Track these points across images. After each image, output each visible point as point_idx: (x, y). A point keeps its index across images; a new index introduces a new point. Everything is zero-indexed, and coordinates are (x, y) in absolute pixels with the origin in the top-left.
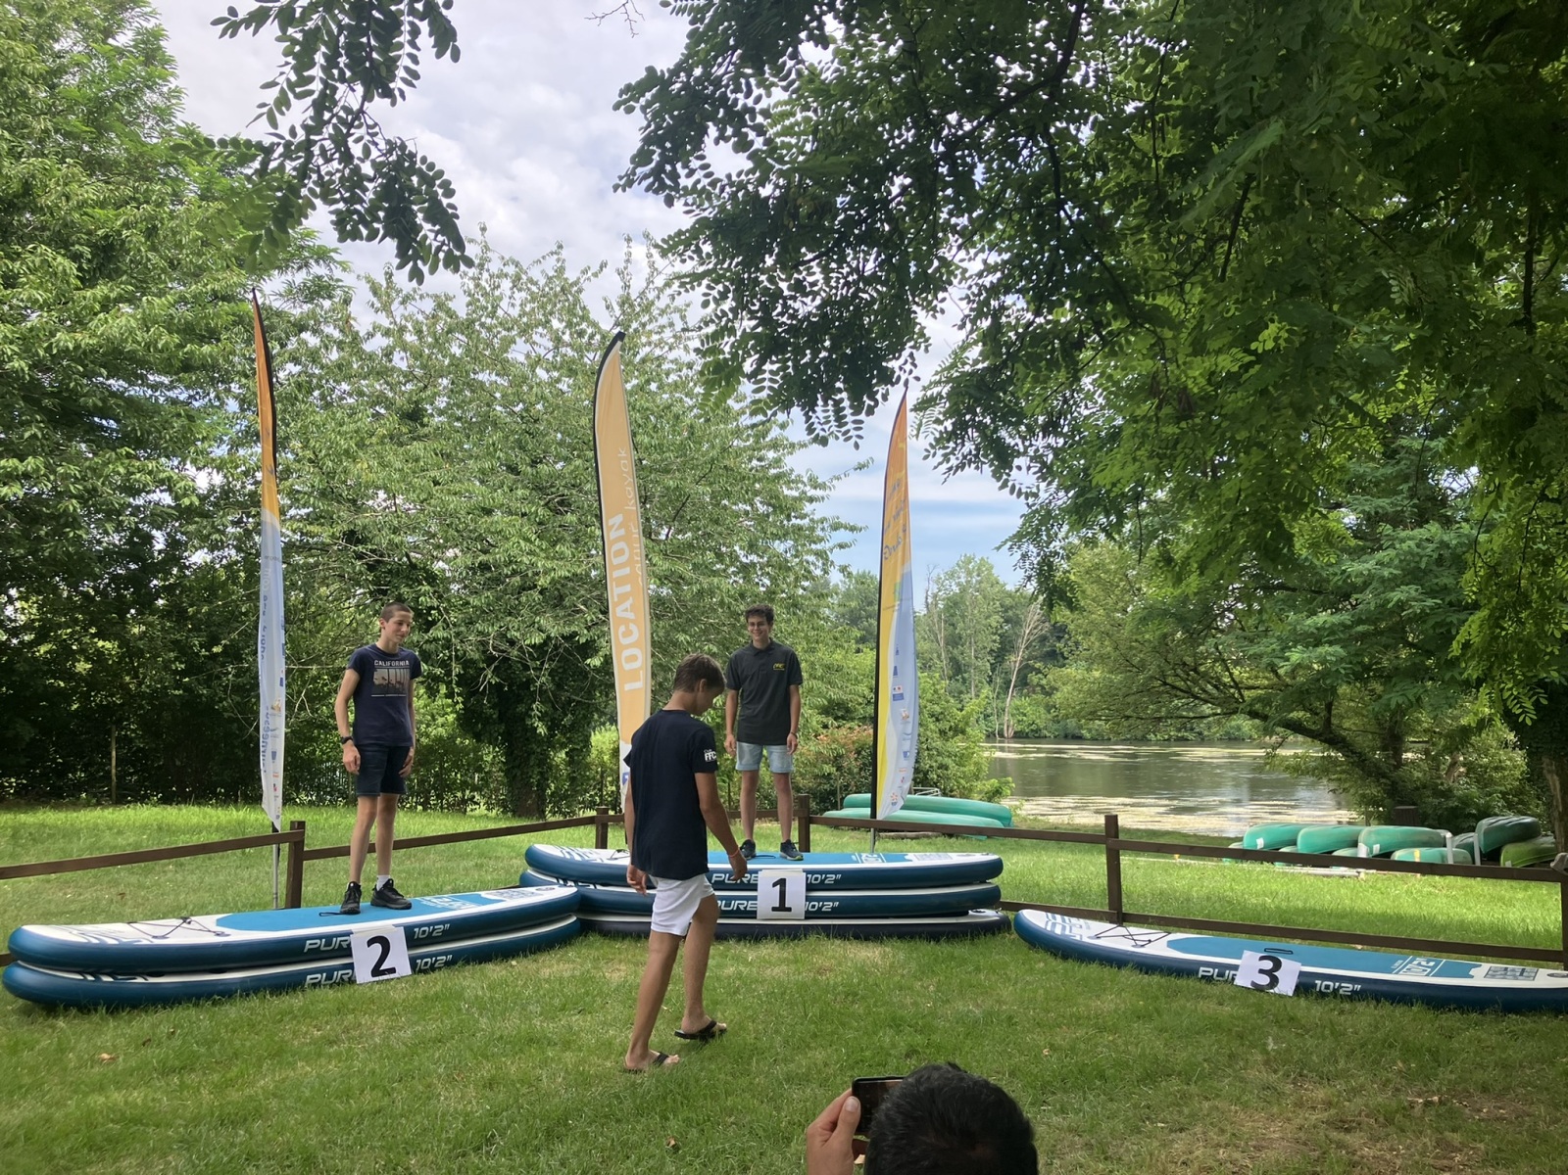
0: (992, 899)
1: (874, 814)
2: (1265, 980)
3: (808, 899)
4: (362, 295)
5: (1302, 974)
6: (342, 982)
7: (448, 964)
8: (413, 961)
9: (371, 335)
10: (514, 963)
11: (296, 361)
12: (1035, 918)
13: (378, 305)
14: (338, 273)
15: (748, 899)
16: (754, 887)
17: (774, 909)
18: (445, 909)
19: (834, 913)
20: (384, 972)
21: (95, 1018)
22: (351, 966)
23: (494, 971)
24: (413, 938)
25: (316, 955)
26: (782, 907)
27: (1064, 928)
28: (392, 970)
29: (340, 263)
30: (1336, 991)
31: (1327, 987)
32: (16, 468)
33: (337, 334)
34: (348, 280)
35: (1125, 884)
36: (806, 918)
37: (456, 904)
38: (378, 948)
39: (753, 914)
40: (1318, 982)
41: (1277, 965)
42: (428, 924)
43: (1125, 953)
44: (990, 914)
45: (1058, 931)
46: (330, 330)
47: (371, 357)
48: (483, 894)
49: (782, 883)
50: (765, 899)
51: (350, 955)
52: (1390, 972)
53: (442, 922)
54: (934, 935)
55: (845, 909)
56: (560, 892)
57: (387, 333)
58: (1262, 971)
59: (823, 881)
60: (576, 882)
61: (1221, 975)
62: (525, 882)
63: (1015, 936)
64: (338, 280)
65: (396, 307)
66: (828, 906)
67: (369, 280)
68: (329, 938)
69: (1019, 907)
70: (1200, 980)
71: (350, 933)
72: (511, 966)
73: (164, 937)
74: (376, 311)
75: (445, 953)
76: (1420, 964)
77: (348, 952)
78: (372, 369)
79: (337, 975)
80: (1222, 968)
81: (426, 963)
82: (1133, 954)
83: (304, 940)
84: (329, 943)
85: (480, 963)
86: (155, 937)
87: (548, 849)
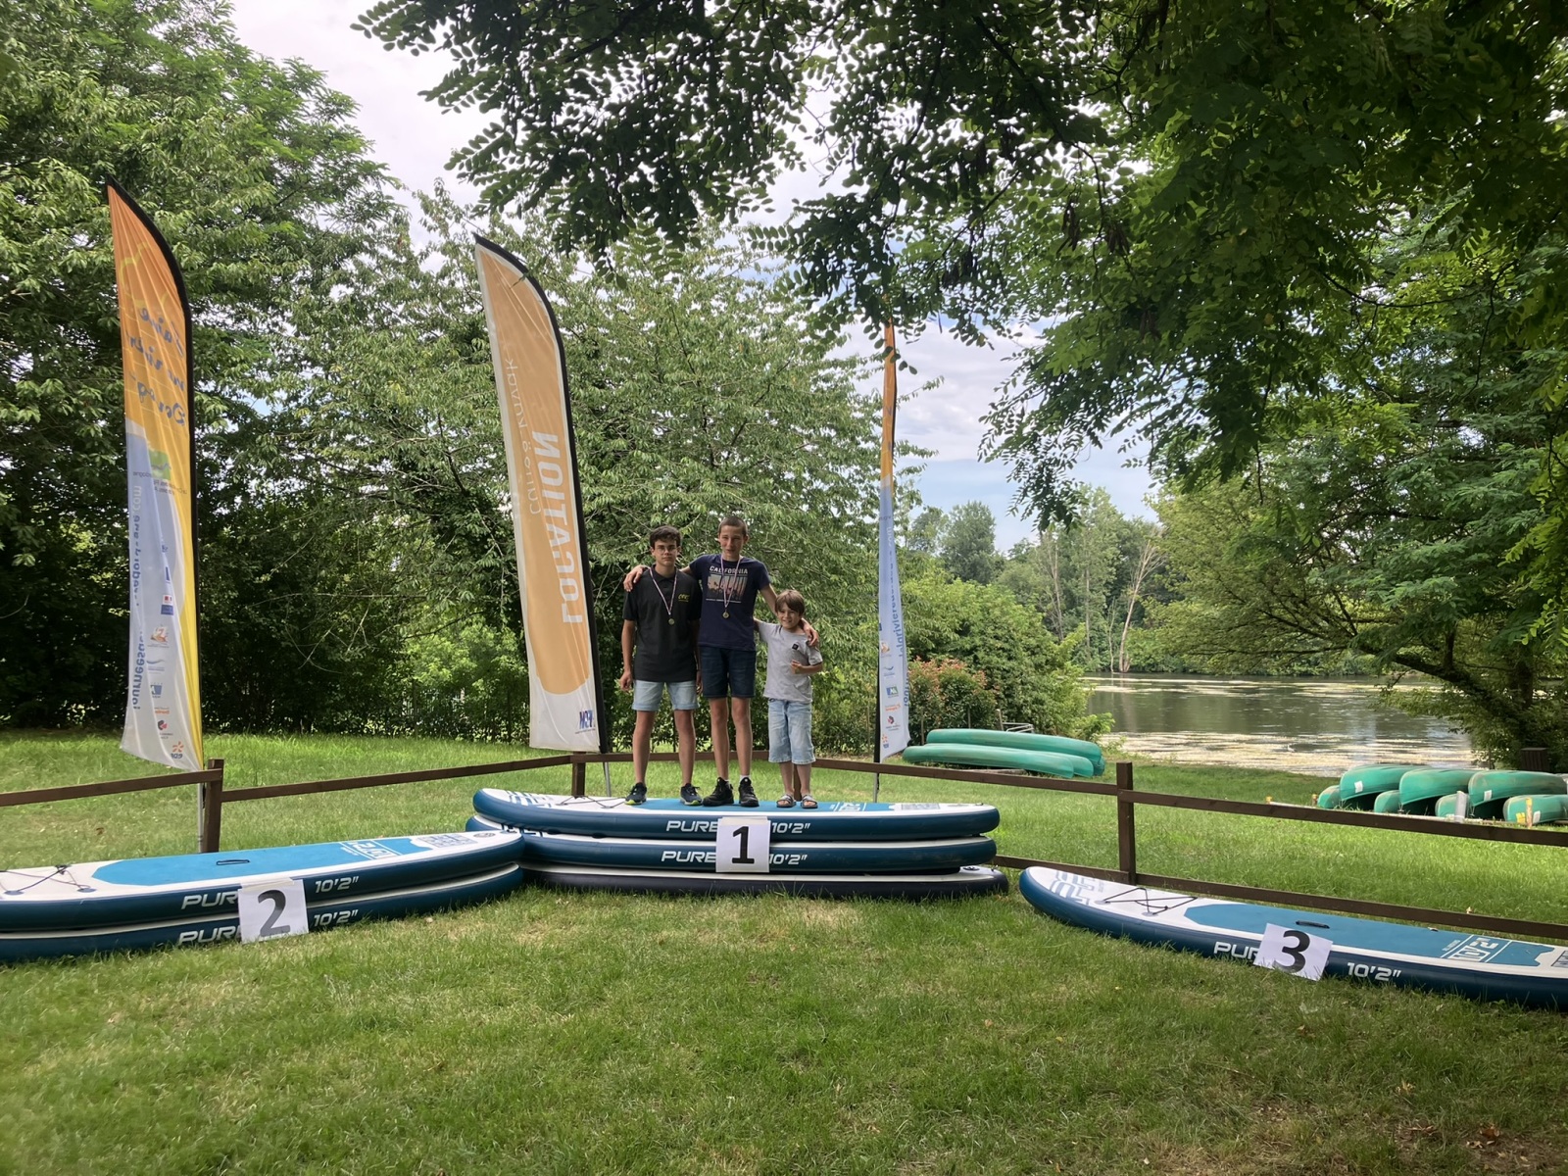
0: (986, 854)
1: (877, 759)
2: (1289, 960)
3: (772, 851)
4: (415, 214)
5: (1332, 954)
6: (223, 940)
7: (352, 920)
8: (311, 914)
9: (425, 255)
10: (430, 919)
13: (431, 222)
14: (387, 189)
15: (706, 850)
16: (712, 837)
17: (735, 861)
18: (361, 858)
19: (802, 868)
20: (275, 931)
22: (236, 922)
23: (400, 930)
24: (314, 892)
25: (196, 910)
26: (744, 858)
27: (1072, 889)
28: (285, 929)
29: (389, 179)
30: (1372, 976)
31: (1362, 971)
33: (391, 256)
34: (399, 197)
35: (1141, 839)
36: (772, 873)
37: (379, 851)
38: (271, 903)
39: (710, 868)
40: (1351, 965)
41: (1304, 944)
42: (333, 877)
43: (1133, 921)
44: (985, 872)
45: (1063, 894)
46: (384, 250)
47: (426, 279)
48: (415, 840)
49: (743, 832)
50: (725, 849)
51: (237, 911)
52: (1437, 956)
53: (350, 874)
54: (914, 894)
55: (815, 864)
56: (500, 837)
57: (444, 251)
58: (1286, 950)
59: (789, 830)
60: (521, 829)
61: (1240, 951)
62: (471, 826)
63: (1020, 898)
64: (389, 197)
65: (454, 229)
66: (795, 859)
67: (424, 198)
68: (212, 893)
69: (1024, 864)
70: (1213, 956)
71: (236, 888)
72: (426, 924)
73: (18, 892)
74: (430, 229)
75: (350, 908)
76: (1478, 946)
77: (233, 907)
78: (426, 288)
79: (217, 932)
80: (1242, 943)
81: (326, 919)
82: (1142, 923)
83: (179, 896)
84: (211, 899)
85: (390, 920)
86: (8, 893)
87: (497, 794)
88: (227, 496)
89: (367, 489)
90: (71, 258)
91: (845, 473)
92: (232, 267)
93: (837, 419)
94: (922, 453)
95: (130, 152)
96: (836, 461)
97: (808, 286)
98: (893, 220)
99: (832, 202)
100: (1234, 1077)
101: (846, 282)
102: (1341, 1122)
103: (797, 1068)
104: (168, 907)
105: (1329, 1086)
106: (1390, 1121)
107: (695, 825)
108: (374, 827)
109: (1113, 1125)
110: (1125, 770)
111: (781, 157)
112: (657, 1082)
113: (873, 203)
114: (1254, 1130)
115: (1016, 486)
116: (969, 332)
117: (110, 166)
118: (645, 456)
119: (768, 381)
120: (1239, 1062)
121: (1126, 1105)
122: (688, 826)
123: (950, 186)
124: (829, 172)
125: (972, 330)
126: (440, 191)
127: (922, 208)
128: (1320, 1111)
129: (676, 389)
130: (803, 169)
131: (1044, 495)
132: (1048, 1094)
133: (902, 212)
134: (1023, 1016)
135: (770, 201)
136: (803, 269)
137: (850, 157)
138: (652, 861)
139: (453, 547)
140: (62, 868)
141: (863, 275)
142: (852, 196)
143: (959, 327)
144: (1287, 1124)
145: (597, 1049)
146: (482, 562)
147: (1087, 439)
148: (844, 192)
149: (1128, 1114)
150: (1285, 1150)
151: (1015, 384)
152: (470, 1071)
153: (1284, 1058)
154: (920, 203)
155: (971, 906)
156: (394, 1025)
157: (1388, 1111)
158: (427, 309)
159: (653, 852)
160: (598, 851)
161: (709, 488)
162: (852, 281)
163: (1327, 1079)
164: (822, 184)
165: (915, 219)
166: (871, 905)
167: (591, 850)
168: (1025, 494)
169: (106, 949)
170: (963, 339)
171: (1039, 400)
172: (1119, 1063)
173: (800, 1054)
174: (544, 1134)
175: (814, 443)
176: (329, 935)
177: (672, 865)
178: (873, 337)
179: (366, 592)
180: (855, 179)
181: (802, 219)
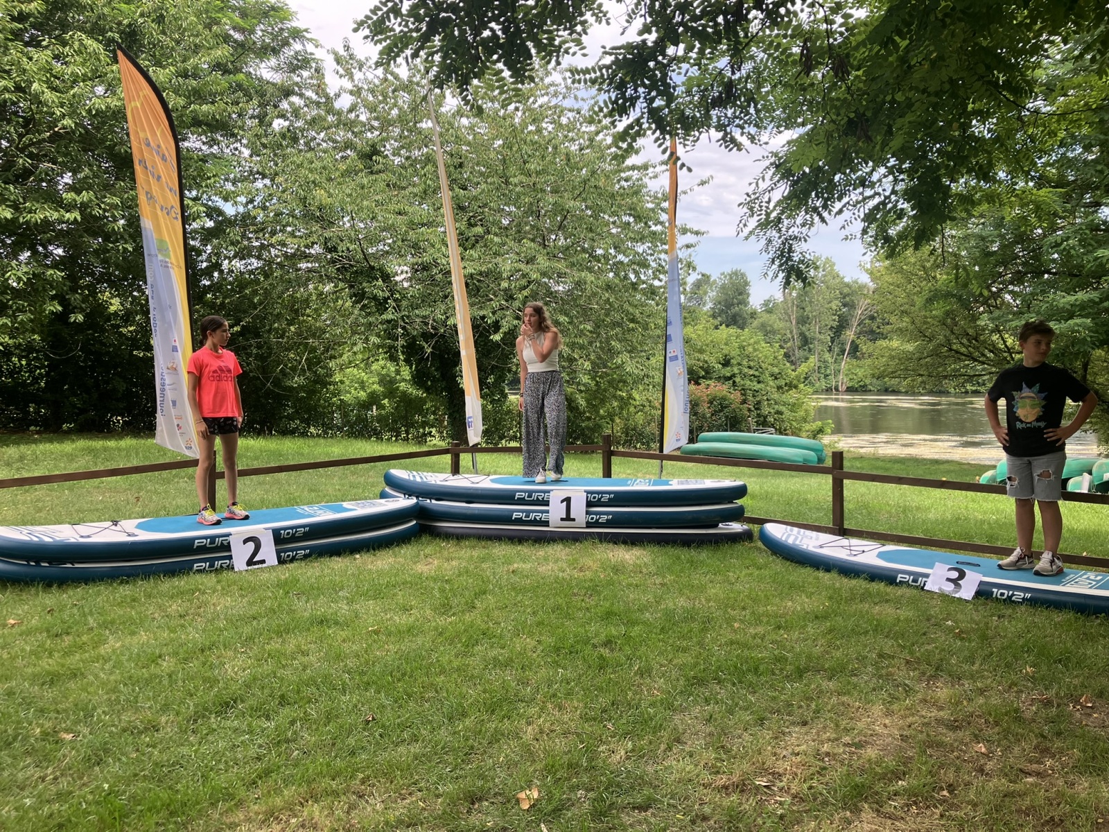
0: (738, 515)
1: (661, 449)
2: (949, 587)
3: (588, 513)
4: (329, 65)
5: (981, 583)
6: (222, 569)
7: (306, 557)
8: (278, 553)
9: (338, 95)
10: (358, 556)
11: (282, 116)
12: (775, 530)
13: (342, 71)
14: (310, 48)
15: (542, 512)
16: (546, 503)
17: (562, 519)
18: (309, 516)
19: (608, 524)
20: (256, 563)
21: (33, 591)
22: (230, 557)
23: (338, 563)
24: (279, 538)
25: (203, 549)
26: (568, 518)
27: (796, 538)
28: (263, 562)
29: (310, 40)
30: (1010, 598)
31: (1002, 594)
32: (75, 200)
33: (314, 97)
34: (319, 54)
35: (848, 506)
36: (587, 527)
37: (321, 512)
38: (251, 545)
39: (546, 523)
40: (995, 590)
41: (962, 575)
42: (292, 528)
43: (840, 560)
44: (736, 527)
45: (790, 541)
46: (310, 94)
47: (339, 113)
48: (345, 505)
49: (568, 500)
50: (555, 512)
51: (230, 550)
52: (1058, 584)
53: (304, 526)
54: (686, 542)
55: (616, 521)
56: (402, 502)
57: (351, 93)
58: (949, 580)
59: (599, 499)
60: (417, 497)
61: (915, 581)
62: (383, 495)
63: (760, 544)
64: (311, 54)
65: (358, 75)
66: (604, 518)
67: (336, 54)
68: (213, 538)
69: (762, 522)
70: (897, 584)
71: (228, 535)
72: (355, 559)
73: (89, 537)
74: (341, 76)
75: (304, 548)
76: (1088, 578)
77: (227, 548)
78: (339, 121)
79: (217, 564)
80: (917, 576)
81: (289, 556)
82: (846, 561)
83: (193, 539)
84: (213, 542)
85: (331, 556)
86: (82, 537)
87: (399, 473)
88: (208, 273)
89: (303, 265)
90: (94, 104)
91: (640, 248)
92: (205, 108)
93: (634, 209)
94: (697, 233)
95: (130, 25)
96: (633, 240)
97: (613, 110)
98: (674, 59)
99: (629, 47)
100: (908, 662)
101: (641, 105)
102: (981, 692)
103: (605, 652)
104: (185, 547)
105: (974, 668)
106: (1016, 692)
107: (534, 496)
108: (317, 496)
109: (821, 692)
110: (838, 457)
111: (592, 16)
112: (512, 660)
113: (660, 46)
114: (920, 696)
115: (766, 257)
116: (730, 142)
117: (117, 36)
118: (496, 239)
119: (585, 182)
120: (911, 653)
121: (830, 679)
122: (530, 496)
123: (717, 32)
124: (627, 24)
125: (733, 140)
126: (347, 48)
127: (696, 50)
128: (967, 684)
129: (518, 189)
130: (608, 23)
131: (786, 262)
132: (777, 672)
133: (681, 52)
134: (761, 622)
135: (584, 48)
136: (610, 98)
137: (643, 12)
138: (506, 519)
139: (364, 306)
140: (115, 523)
141: (652, 100)
142: (644, 42)
143: (723, 138)
144: (943, 692)
145: (470, 639)
146: (384, 317)
147: (816, 219)
148: (639, 39)
149: (832, 685)
150: (941, 709)
151: (764, 180)
152: (388, 652)
153: (944, 650)
154: (694, 46)
155: (726, 548)
156: (336, 623)
157: (1016, 685)
158: (341, 135)
159: (506, 513)
160: (469, 512)
161: (543, 262)
162: (645, 105)
163: (973, 664)
164: (622, 34)
165: (691, 58)
166: (656, 549)
167: (464, 511)
168: (773, 262)
169: (147, 573)
170: (726, 147)
171: (783, 190)
172: (827, 653)
173: (608, 643)
174: (437, 692)
175: (618, 227)
176: (291, 566)
177: (519, 521)
178: (660, 146)
179: (306, 338)
180: (646, 29)
181: (608, 60)
